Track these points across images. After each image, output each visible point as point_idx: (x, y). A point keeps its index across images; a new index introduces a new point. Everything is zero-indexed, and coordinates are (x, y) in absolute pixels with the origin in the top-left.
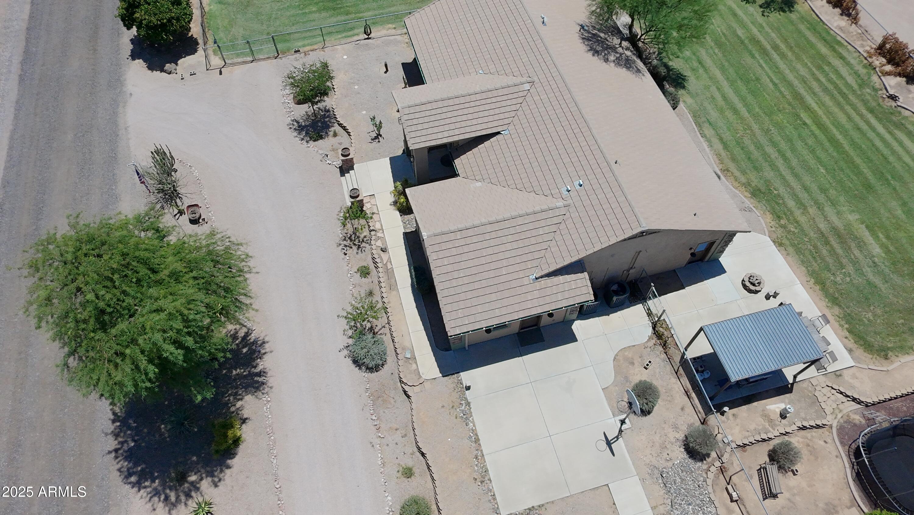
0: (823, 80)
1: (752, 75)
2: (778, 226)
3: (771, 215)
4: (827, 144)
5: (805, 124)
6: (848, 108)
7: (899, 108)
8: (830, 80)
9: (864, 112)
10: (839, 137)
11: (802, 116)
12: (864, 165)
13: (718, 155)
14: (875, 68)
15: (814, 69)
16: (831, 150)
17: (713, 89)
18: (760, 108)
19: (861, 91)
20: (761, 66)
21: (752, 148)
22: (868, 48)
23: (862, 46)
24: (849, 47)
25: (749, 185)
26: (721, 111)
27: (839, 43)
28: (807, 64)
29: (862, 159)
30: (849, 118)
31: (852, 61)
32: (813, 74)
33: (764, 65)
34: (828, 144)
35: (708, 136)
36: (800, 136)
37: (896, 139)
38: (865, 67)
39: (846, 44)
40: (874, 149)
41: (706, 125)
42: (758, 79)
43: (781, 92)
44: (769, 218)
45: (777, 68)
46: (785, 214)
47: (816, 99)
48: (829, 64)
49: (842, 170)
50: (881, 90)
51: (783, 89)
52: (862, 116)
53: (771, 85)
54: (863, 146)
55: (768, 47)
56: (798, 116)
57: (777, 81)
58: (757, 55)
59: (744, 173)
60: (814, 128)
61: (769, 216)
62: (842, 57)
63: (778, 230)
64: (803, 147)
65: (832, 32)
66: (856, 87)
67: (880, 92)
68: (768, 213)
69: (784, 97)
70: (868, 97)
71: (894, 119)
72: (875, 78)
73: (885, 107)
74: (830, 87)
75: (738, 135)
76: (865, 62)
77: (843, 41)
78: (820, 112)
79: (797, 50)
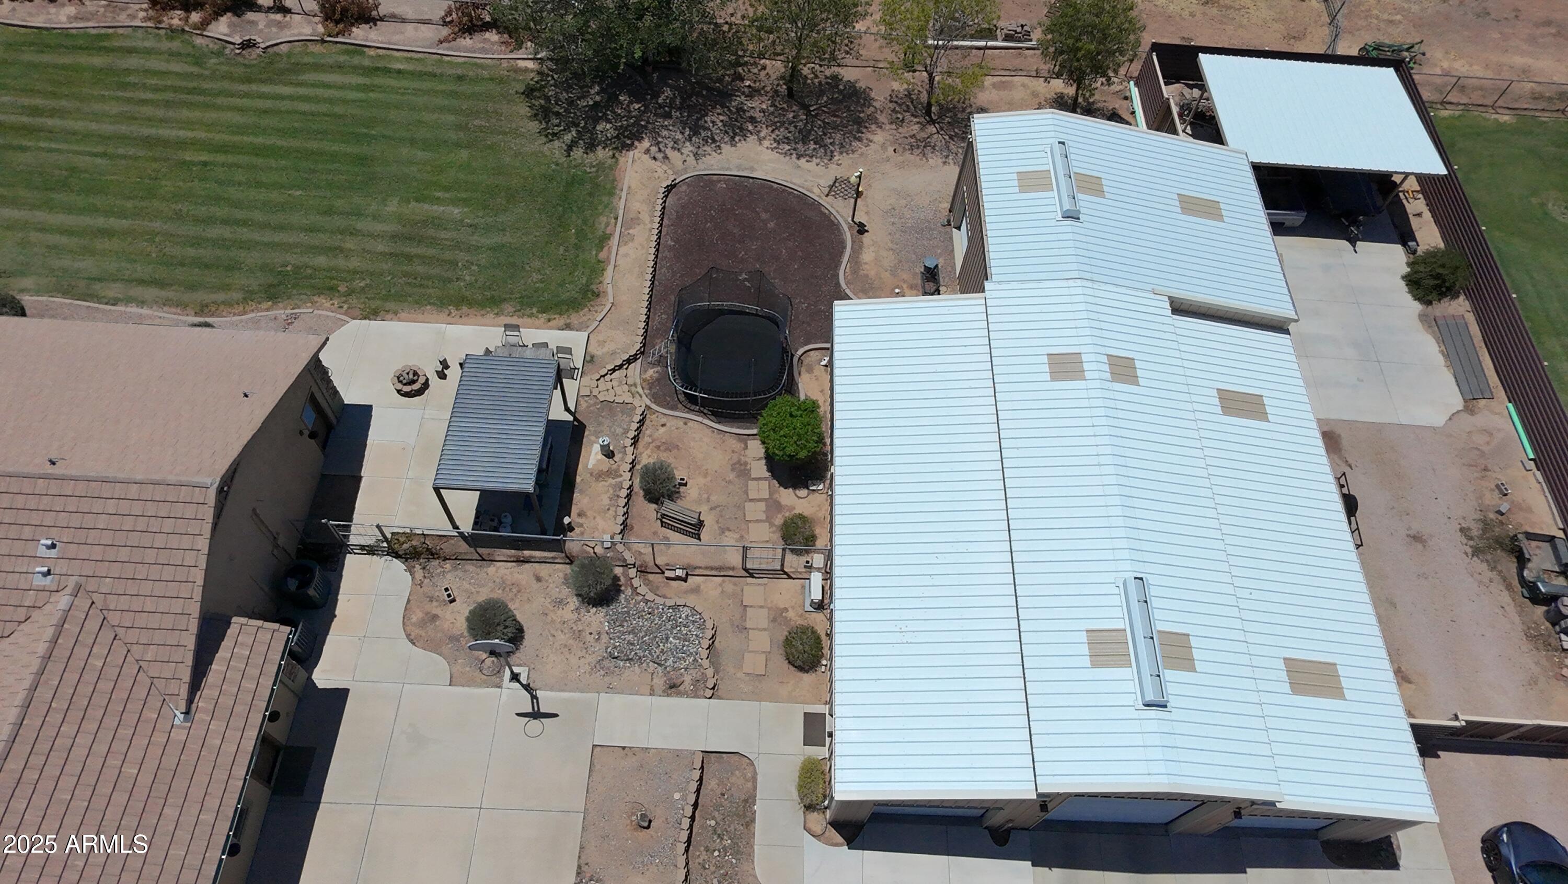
0: (149, 95)
1: (57, 172)
2: (345, 298)
3: (322, 296)
4: (260, 161)
5: (205, 164)
6: (222, 101)
7: (269, 50)
8: (156, 89)
9: (244, 88)
10: (260, 140)
11: (188, 159)
12: (325, 142)
13: (167, 303)
14: (183, 30)
15: (120, 94)
16: (273, 163)
17: (34, 236)
18: (130, 198)
19: (207, 69)
20: (50, 150)
21: (191, 252)
22: (142, 14)
23: (133, 17)
24: (120, 31)
25: (252, 292)
26: (88, 251)
27: (100, 37)
28: (103, 96)
29: (315, 139)
30: (241, 110)
31: (147, 44)
32: (129, 100)
33: (53, 146)
35: (120, 296)
36: (220, 183)
37: (314, 85)
38: (171, 39)
39: (111, 31)
40: (310, 117)
41: (97, 286)
42: (73, 170)
43: (124, 157)
44: (324, 301)
45: (74, 134)
46: (332, 278)
47: (174, 125)
48: (128, 71)
49: (314, 171)
50: (225, 48)
51: (121, 151)
52: (246, 95)
53: (99, 161)
54: (296, 125)
55: (25, 119)
56: (184, 162)
57: (100, 149)
58: (25, 143)
59: (226, 288)
60: (221, 158)
61: (321, 300)
62: (130, 51)
63: (351, 301)
64: (242, 191)
65: (74, 31)
66: (195, 70)
67: (227, 51)
68: (316, 298)
69: (137, 158)
70: (225, 68)
71: (282, 66)
72: (199, 41)
73: (255, 62)
74: (169, 96)
75: (154, 255)
76: (162, 32)
77: (103, 31)
78: (201, 135)
79: (65, 90)
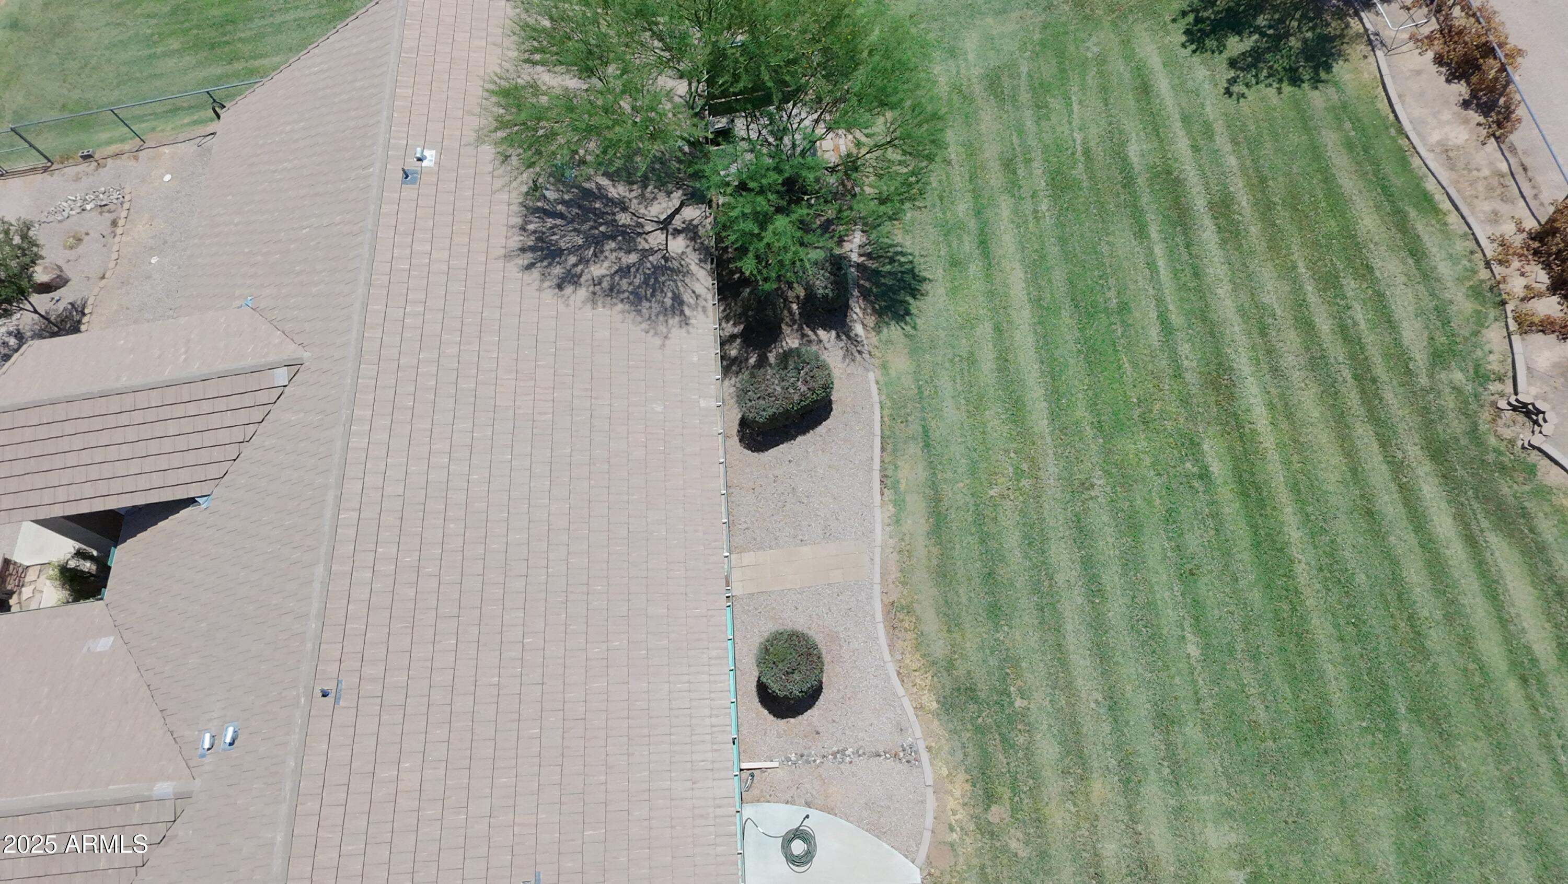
0: (1324, 325)
1: (1112, 294)
2: (972, 827)
3: (968, 787)
4: (1244, 556)
5: (1204, 475)
6: (1364, 435)
7: (1536, 452)
8: (1345, 332)
9: (1413, 451)
10: (1294, 533)
11: (1206, 447)
12: (1337, 647)
13: (905, 552)
14: (1503, 303)
15: (1309, 288)
16: (1249, 576)
17: (985, 329)
18: (1092, 406)
19: (1431, 376)
20: (1151, 265)
21: (1012, 540)
22: (1509, 229)
23: (1495, 218)
24: (1453, 218)
25: (950, 666)
26: (976, 406)
27: (1426, 203)
28: (1295, 267)
29: (1337, 626)
30: (1355, 472)
31: (1444, 269)
32: (1300, 305)
33: (1161, 263)
34: (1246, 556)
35: (902, 487)
36: (1170, 516)
37: (1481, 566)
38: (1476, 292)
39: (1446, 206)
40: (1391, 594)
41: (915, 449)
42: (1124, 308)
43: (1174, 359)
44: (958, 793)
45: (1196, 275)
46: (1014, 788)
47: (1274, 391)
48: (1366, 271)
49: (1255, 657)
50: (1500, 379)
51: (1185, 349)
52: (1397, 467)
53: (1154, 333)
54: (1361, 578)
55: (1200, 203)
56: (1192, 445)
57: (1177, 319)
58: (1154, 232)
59: (952, 622)
60: (1226, 492)
61: (960, 788)
62: (1416, 252)
63: (968, 840)
64: (1165, 557)
65: (1416, 162)
66: (1420, 358)
67: (1495, 387)
68: (961, 776)
69: (1178, 375)
70: (1449, 402)
71: (1505, 490)
72: (1494, 335)
73: (1493, 441)
74: (1337, 352)
75: (992, 493)
76: (1484, 274)
77: (1439, 197)
78: (1268, 440)
79: (1282, 216)
